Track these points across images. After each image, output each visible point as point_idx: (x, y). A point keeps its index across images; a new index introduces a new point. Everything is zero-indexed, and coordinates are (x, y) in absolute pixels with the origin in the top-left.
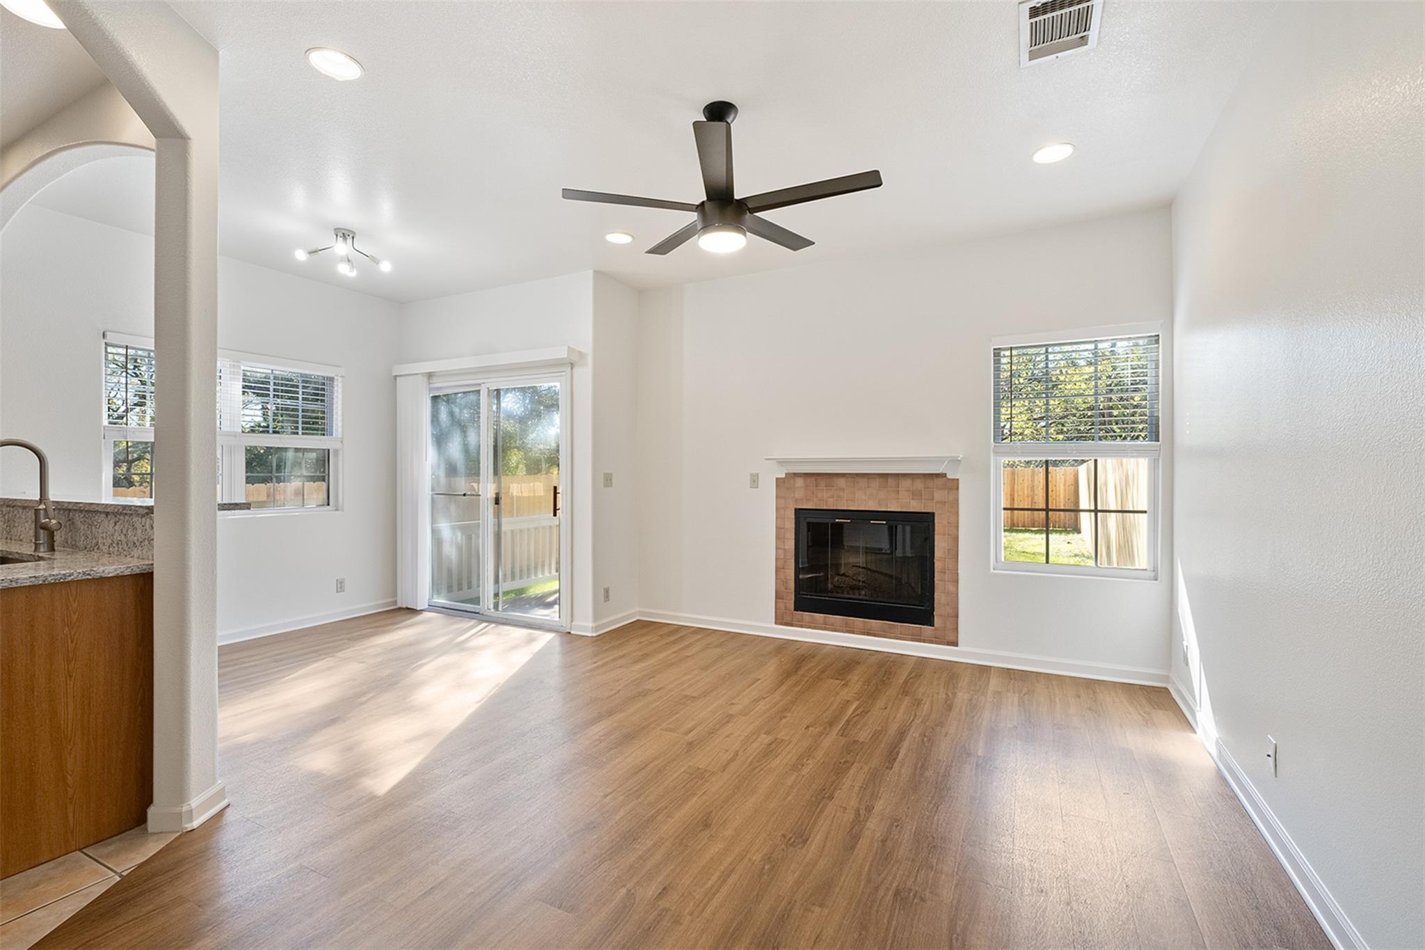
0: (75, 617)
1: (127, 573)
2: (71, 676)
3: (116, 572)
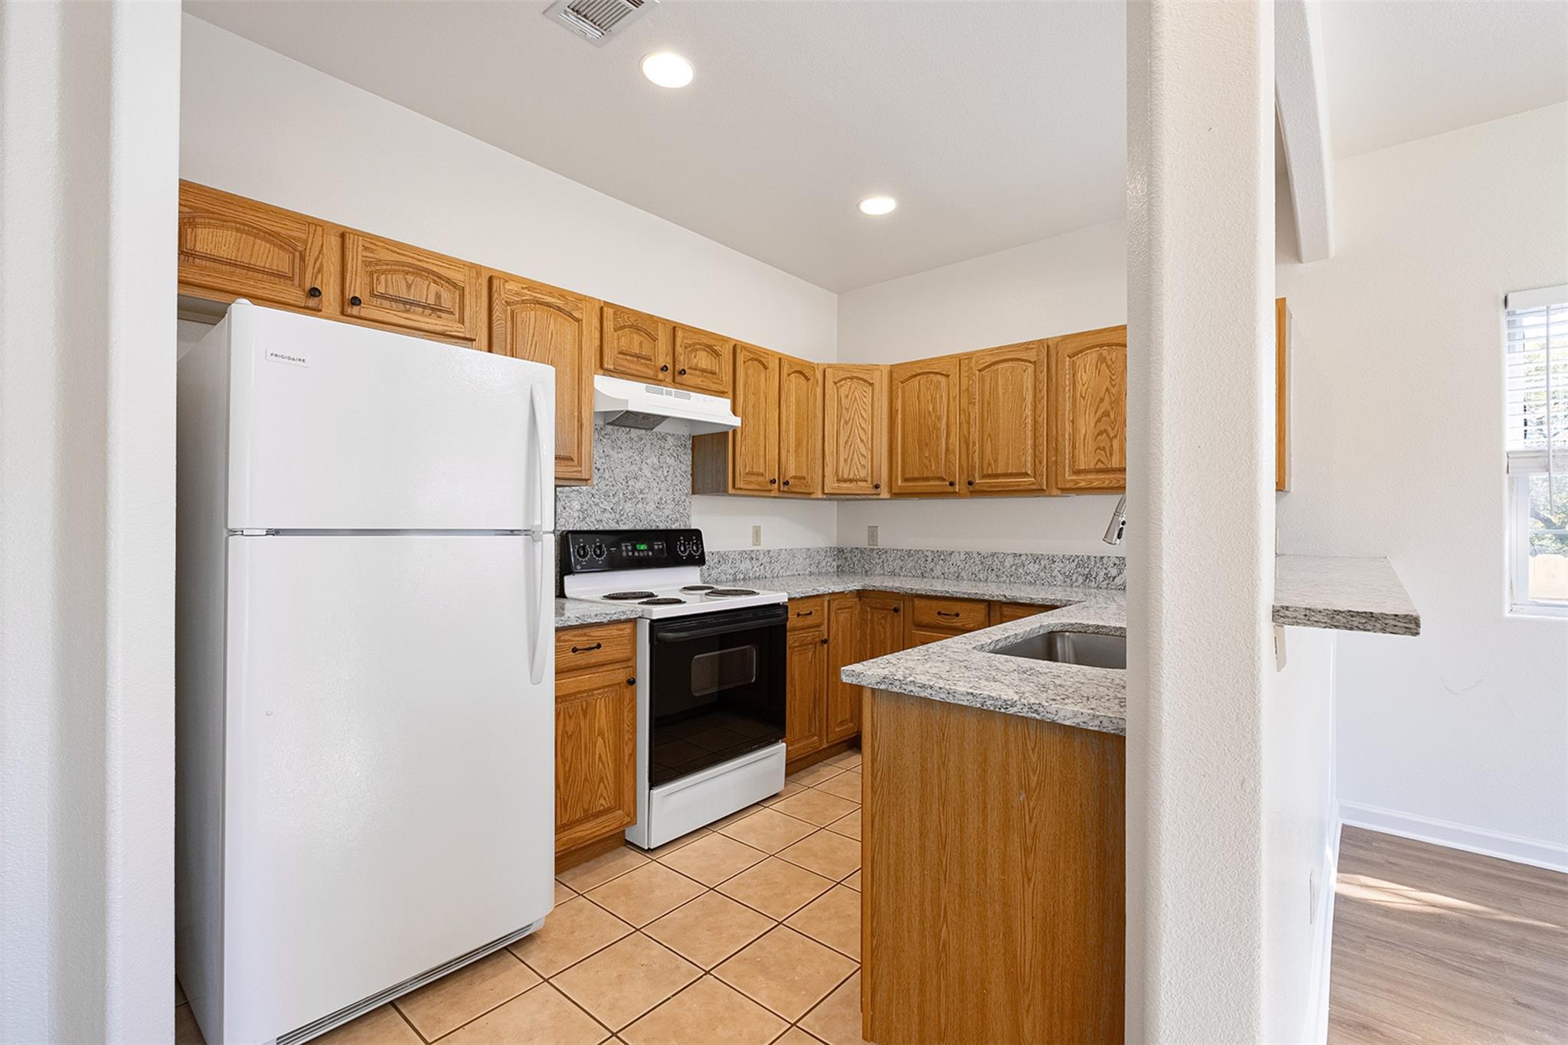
0: (1034, 779)
1: (1093, 726)
2: (1029, 880)
3: (1076, 721)
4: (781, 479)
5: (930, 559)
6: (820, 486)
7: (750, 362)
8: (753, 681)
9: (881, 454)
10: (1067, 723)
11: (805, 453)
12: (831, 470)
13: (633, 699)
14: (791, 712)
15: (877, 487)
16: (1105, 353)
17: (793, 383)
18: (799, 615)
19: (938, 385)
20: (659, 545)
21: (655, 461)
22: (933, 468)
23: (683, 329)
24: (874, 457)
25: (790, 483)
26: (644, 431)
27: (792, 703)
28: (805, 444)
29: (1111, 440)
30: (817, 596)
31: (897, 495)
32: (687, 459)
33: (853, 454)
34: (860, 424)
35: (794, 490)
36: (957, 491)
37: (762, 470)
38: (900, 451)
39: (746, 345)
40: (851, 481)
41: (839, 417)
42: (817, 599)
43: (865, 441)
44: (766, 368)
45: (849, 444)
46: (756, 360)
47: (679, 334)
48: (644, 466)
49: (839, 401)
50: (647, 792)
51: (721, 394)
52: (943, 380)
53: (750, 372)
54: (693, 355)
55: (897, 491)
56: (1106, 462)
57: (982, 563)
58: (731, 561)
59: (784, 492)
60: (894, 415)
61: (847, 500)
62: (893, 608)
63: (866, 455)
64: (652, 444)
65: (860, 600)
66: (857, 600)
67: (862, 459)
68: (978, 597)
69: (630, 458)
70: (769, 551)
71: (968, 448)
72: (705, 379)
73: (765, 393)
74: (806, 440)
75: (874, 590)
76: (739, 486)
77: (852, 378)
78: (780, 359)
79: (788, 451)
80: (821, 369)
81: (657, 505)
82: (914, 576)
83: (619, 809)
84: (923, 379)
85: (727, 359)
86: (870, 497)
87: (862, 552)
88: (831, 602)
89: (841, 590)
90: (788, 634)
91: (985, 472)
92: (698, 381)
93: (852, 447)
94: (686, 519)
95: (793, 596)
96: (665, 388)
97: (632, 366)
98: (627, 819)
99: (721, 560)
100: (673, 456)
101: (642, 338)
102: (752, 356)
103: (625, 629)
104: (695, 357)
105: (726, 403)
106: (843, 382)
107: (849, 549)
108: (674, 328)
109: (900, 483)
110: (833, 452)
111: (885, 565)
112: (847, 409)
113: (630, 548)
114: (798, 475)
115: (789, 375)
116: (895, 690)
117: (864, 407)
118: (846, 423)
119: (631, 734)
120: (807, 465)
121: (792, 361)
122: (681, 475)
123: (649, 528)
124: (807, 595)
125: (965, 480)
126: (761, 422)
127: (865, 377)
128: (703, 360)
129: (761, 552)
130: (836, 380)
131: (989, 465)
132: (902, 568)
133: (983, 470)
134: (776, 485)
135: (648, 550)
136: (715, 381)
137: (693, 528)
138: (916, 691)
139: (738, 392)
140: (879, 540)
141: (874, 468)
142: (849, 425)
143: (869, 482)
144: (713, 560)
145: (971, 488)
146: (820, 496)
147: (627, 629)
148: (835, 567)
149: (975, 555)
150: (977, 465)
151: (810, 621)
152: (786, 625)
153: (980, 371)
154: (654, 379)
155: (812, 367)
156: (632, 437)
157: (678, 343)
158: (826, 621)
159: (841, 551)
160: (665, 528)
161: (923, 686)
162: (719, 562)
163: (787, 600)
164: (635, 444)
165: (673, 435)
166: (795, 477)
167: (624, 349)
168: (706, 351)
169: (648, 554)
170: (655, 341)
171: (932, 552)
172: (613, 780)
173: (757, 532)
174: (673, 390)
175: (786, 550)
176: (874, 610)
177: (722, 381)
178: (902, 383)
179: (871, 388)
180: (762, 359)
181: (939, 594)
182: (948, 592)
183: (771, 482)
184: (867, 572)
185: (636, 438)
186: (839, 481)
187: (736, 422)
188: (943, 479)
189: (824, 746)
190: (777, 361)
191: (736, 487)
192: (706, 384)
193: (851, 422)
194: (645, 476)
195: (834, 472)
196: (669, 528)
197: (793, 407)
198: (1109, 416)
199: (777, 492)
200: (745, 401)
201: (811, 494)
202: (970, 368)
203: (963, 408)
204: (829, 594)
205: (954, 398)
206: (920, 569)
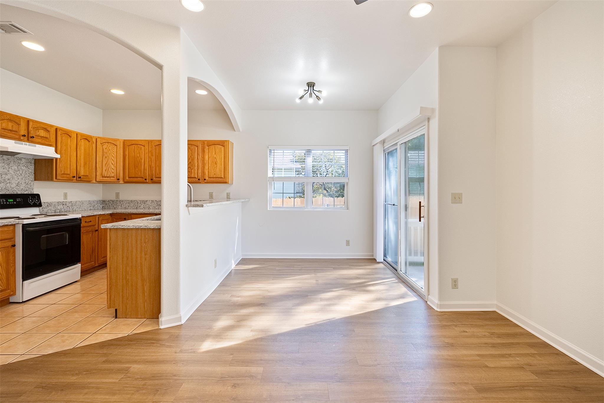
0: (147, 240)
2: (146, 260)
4: (77, 176)
5: (139, 203)
6: (95, 179)
7: (63, 135)
8: (67, 243)
9: (120, 169)
10: (152, 228)
11: (88, 167)
12: (99, 173)
13: (14, 252)
14: (82, 254)
15: (118, 179)
16: (190, 147)
17: (83, 144)
18: (86, 222)
19: (141, 149)
20: (19, 200)
21: (16, 168)
22: (139, 174)
23: (32, 121)
24: (117, 169)
25: (82, 177)
26: (10, 156)
27: (83, 251)
28: (88, 164)
29: (192, 170)
30: (93, 216)
31: (126, 182)
32: (32, 167)
33: (109, 168)
34: (112, 158)
35: (83, 180)
36: (148, 181)
37: (69, 173)
38: (127, 168)
39: (61, 128)
40: (108, 177)
41: (103, 156)
42: (94, 217)
43: (114, 164)
44: (70, 137)
45: (107, 165)
46: (66, 134)
47: (31, 124)
48: (10, 170)
49: (103, 150)
50: (21, 282)
51: (50, 145)
52: (143, 147)
53: (64, 138)
54: (37, 131)
55: (126, 181)
56: (190, 175)
57: (157, 204)
58: (53, 206)
59: (78, 180)
60: (125, 156)
61: (107, 183)
62: (124, 218)
63: (114, 169)
64: (14, 161)
65: (111, 216)
66: (110, 217)
67: (112, 170)
68: (152, 213)
69: (3, 166)
70: (71, 202)
71: (151, 169)
72: (43, 140)
73: (70, 146)
74: (88, 162)
75: (117, 213)
76: (58, 178)
77: (108, 143)
78: (77, 134)
79: (81, 166)
80: (95, 138)
81: (17, 184)
82: (133, 209)
83: (8, 290)
84: (136, 146)
85: (53, 133)
86: (116, 183)
87: (113, 201)
88: (99, 217)
89: (104, 213)
90: (81, 228)
91: (156, 176)
92: (40, 141)
93: (108, 165)
94: (31, 190)
95: (83, 216)
96: (24, 143)
97: (8, 134)
98: (12, 293)
99: (49, 205)
100: (25, 166)
101: (13, 124)
102: (64, 133)
103: (10, 228)
104: (38, 132)
105: (53, 149)
106: (105, 143)
107: (108, 201)
108: (28, 121)
109: (127, 178)
110: (100, 167)
111: (122, 205)
112: (106, 153)
113: (5, 201)
114: (85, 174)
115: (81, 140)
116: (115, 228)
117: (113, 152)
118: (106, 157)
119: (13, 264)
120: (89, 172)
121: (82, 135)
122: (29, 173)
123: (13, 193)
124: (89, 215)
125: (150, 179)
126: (69, 156)
127: (114, 143)
128: (42, 133)
129: (68, 202)
130: (101, 143)
131: (158, 174)
132: (129, 206)
133: (156, 175)
134: (75, 178)
135: (14, 202)
136: (47, 141)
137: (34, 193)
138: (121, 227)
139: (58, 145)
140: (120, 197)
141: (117, 173)
142: (107, 158)
143: (115, 177)
144: (44, 205)
145: (152, 181)
146: (95, 182)
147: (11, 228)
148: (102, 207)
149: (155, 201)
150: (154, 174)
151: (90, 224)
152: (80, 225)
153: (155, 146)
154: (18, 139)
155: (91, 137)
156: (4, 158)
157: (30, 126)
158: (97, 224)
159: (104, 201)
160: (21, 193)
161: (122, 226)
162: (48, 206)
163: (81, 217)
164: (5, 161)
165: (25, 158)
166: (83, 176)
167: (4, 127)
168: (43, 130)
169: (14, 203)
170: (19, 125)
171: (140, 201)
172: (5, 280)
173: (65, 195)
174: (28, 143)
175: (79, 201)
176: (117, 220)
177: (51, 141)
178: (128, 146)
179: (116, 146)
180: (69, 134)
181: (140, 213)
182: (143, 212)
183: (73, 177)
184: (115, 208)
185: (6, 159)
186: (103, 177)
187: (58, 156)
188: (143, 178)
189: (97, 265)
190: (76, 135)
191: (57, 178)
192: (43, 142)
193: (108, 157)
194: (11, 174)
195: (101, 174)
196: (23, 193)
197: (83, 151)
198: (191, 163)
199: (76, 180)
200: (61, 148)
201: (90, 181)
202: (152, 145)
203: (150, 157)
204: (98, 215)
205: (147, 153)
206: (136, 206)
